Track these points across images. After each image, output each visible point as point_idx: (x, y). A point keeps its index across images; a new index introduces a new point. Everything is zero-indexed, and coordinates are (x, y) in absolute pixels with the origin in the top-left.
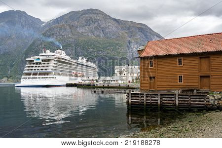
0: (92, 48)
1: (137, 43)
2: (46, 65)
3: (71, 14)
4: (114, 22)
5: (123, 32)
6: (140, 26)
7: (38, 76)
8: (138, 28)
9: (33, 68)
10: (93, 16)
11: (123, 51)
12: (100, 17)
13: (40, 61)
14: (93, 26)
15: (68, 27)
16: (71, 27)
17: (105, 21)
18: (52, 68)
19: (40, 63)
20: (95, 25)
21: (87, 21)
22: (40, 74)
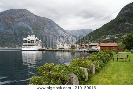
0: (24, 30)
1: (47, 28)
2: (32, 42)
3: (11, 11)
4: (35, 17)
5: (40, 22)
6: (48, 20)
7: (30, 47)
8: (48, 21)
9: (27, 43)
10: (24, 13)
11: (41, 32)
12: (28, 14)
13: (30, 40)
14: (24, 18)
15: (9, 18)
16: (11, 18)
17: (30, 16)
18: (35, 43)
19: (30, 41)
20: (25, 18)
21: (20, 15)
22: (31, 46)
